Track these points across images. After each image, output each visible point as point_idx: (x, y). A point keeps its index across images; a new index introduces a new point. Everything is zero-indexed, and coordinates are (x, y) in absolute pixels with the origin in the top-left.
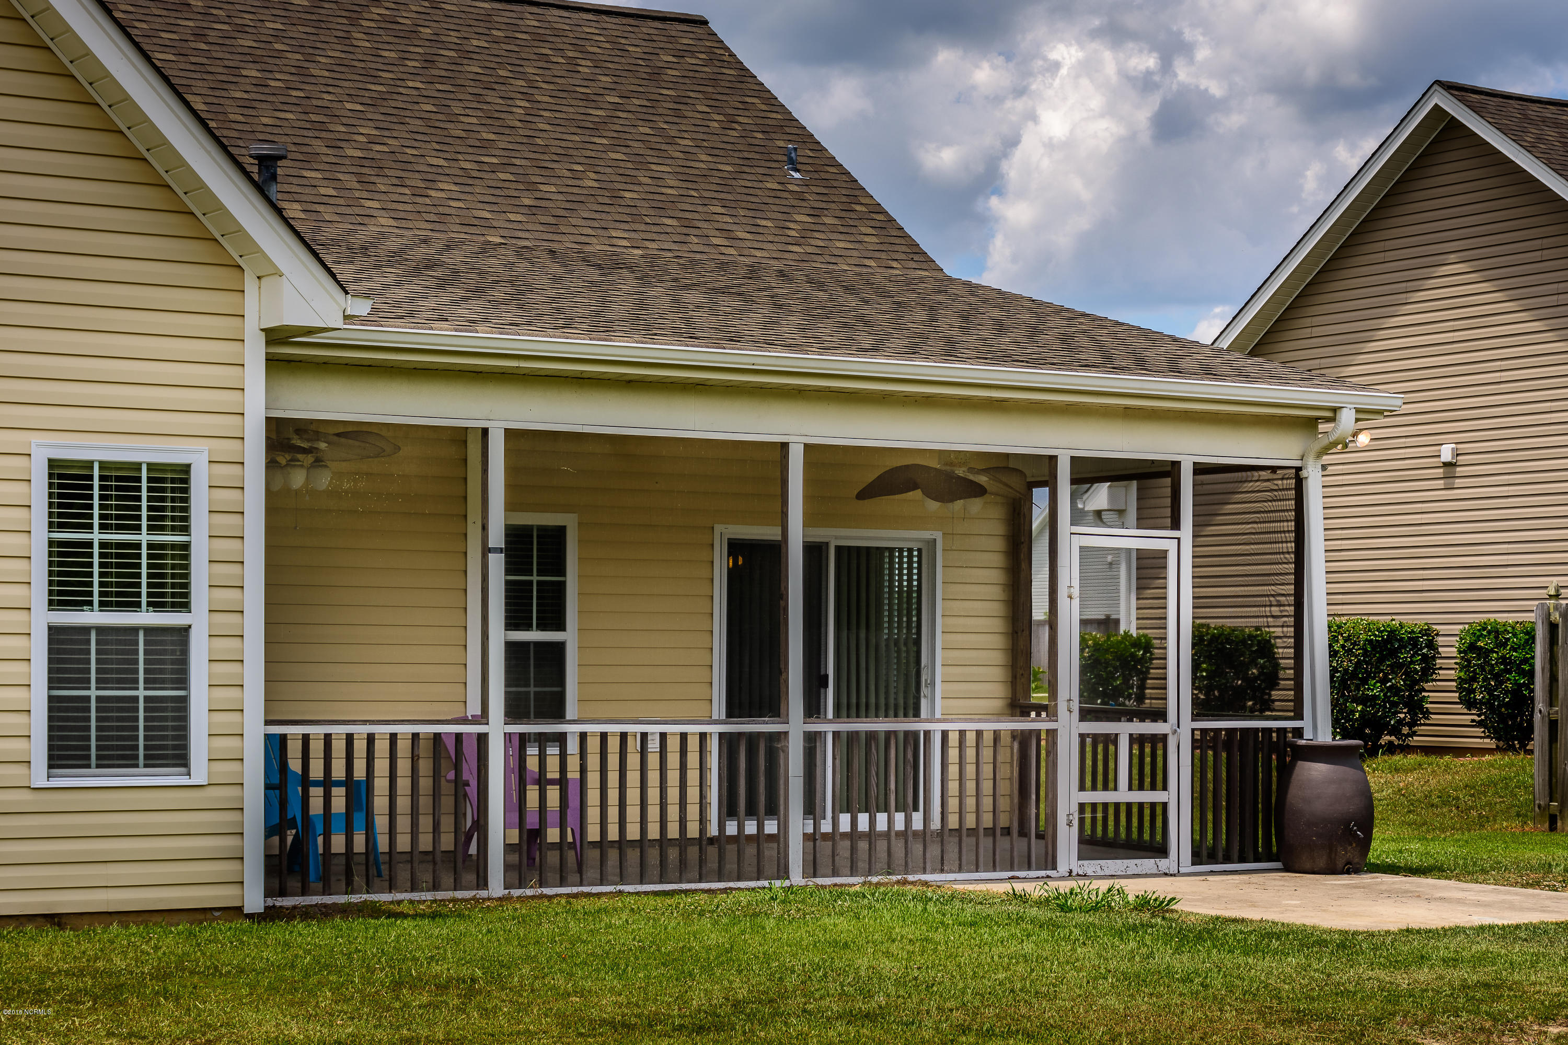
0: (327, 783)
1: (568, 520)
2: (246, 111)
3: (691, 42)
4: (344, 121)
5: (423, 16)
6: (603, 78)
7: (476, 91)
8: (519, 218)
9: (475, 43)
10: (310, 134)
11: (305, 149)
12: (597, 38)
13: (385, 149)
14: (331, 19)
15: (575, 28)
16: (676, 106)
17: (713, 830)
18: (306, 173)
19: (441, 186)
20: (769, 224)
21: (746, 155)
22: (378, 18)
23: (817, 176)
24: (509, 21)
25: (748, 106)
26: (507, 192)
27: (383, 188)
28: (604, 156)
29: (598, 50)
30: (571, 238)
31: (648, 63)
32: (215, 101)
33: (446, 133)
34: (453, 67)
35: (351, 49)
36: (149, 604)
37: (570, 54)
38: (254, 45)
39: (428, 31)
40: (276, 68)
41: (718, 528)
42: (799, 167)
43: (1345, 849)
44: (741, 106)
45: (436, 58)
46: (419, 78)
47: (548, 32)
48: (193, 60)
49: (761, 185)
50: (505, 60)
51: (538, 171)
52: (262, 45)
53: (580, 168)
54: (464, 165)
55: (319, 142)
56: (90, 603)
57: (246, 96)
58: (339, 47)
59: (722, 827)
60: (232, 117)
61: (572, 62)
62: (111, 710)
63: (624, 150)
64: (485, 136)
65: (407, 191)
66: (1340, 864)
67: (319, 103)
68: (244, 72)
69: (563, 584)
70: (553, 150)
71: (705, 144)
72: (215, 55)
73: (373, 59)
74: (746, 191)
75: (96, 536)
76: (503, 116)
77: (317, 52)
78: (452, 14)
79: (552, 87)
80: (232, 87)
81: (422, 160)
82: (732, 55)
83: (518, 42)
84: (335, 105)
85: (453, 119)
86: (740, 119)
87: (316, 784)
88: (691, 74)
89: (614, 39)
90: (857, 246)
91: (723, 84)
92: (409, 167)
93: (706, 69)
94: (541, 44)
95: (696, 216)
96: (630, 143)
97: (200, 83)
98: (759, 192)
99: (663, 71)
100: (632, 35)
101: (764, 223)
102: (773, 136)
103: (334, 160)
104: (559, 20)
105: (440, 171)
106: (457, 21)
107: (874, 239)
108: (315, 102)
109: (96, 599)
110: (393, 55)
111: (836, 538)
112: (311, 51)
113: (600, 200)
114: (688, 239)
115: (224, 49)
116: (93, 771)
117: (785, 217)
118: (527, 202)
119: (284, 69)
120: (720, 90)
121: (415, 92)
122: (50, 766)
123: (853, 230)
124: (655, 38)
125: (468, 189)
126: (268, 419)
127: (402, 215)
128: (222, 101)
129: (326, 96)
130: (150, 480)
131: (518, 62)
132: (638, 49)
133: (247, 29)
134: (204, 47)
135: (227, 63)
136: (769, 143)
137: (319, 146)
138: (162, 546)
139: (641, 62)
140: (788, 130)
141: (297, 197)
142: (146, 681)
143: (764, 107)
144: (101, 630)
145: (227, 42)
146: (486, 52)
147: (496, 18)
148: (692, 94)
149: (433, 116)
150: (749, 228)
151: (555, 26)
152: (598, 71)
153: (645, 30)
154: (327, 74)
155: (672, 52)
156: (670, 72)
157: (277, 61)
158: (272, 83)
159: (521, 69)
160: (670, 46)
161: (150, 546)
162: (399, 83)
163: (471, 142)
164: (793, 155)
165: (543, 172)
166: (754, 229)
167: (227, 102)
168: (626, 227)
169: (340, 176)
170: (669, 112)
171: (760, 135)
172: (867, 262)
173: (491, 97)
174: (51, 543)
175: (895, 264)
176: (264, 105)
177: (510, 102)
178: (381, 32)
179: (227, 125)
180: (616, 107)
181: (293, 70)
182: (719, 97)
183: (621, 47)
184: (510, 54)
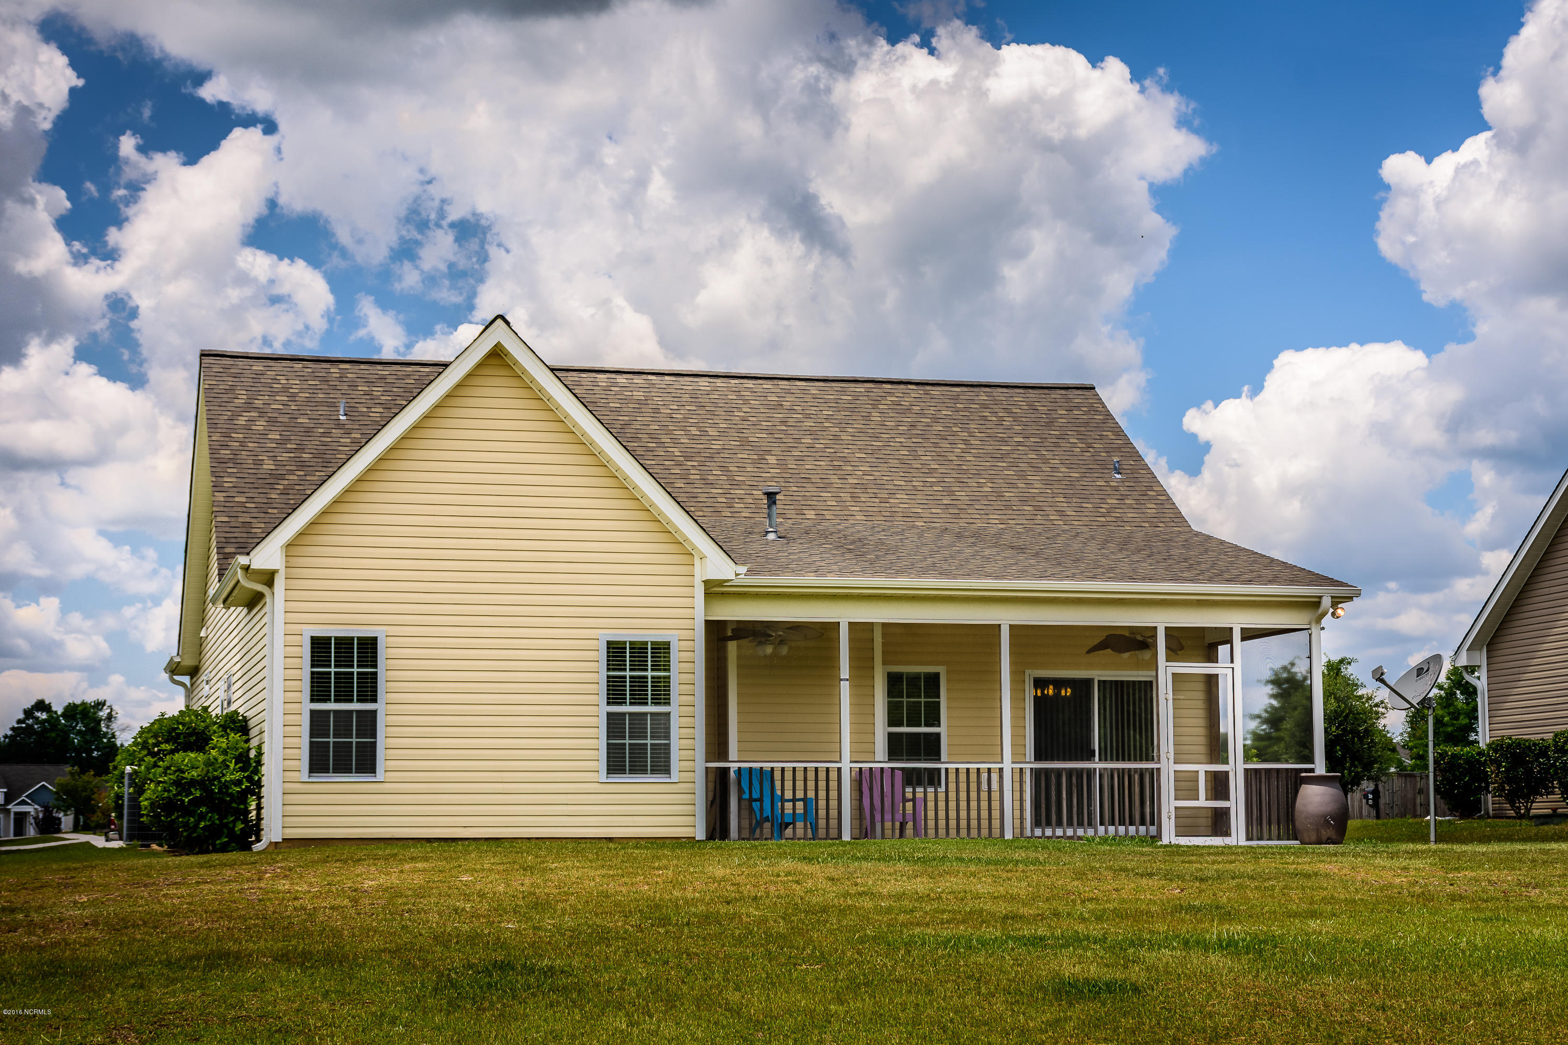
0: (794, 800)
1: (941, 670)
2: (799, 463)
3: (1081, 401)
4: (852, 464)
5: (917, 400)
6: (1016, 427)
7: (935, 441)
8: (938, 511)
9: (944, 413)
10: (831, 472)
11: (826, 481)
12: (1021, 403)
13: (871, 478)
14: (862, 406)
15: (1009, 399)
16: (1057, 440)
17: (1028, 833)
18: (822, 494)
19: (898, 496)
20: (1090, 505)
21: (1091, 466)
22: (890, 403)
23: (1131, 476)
24: (968, 398)
25: (1102, 437)
26: (935, 497)
27: (864, 500)
28: (1001, 473)
29: (1019, 411)
30: (965, 520)
31: (1048, 416)
32: (783, 458)
33: (910, 466)
34: (927, 428)
35: (869, 422)
36: (652, 703)
37: (1001, 415)
38: (813, 425)
39: (918, 408)
40: (822, 437)
41: (1027, 672)
42: (1121, 471)
43: (1326, 831)
44: (1098, 437)
45: (917, 424)
46: (904, 436)
47: (991, 402)
48: (776, 436)
49: (1094, 484)
50: (959, 421)
51: (958, 484)
52: (818, 425)
53: (984, 481)
54: (914, 484)
55: (835, 477)
56: (626, 703)
57: (800, 454)
58: (862, 422)
59: (1032, 831)
60: (790, 466)
61: (1001, 419)
62: (635, 749)
63: (1015, 469)
64: (933, 466)
65: (877, 500)
66: (1324, 839)
67: (841, 455)
68: (803, 441)
69: (939, 703)
70: (971, 472)
71: (1067, 462)
72: (789, 432)
73: (880, 427)
74: (1083, 487)
75: (628, 673)
76: (947, 454)
77: (848, 426)
78: (935, 397)
79: (983, 435)
80: (794, 449)
81: (891, 483)
82: (1104, 407)
83: (971, 410)
84: (850, 455)
85: (917, 457)
86: (1095, 445)
87: (788, 801)
88: (1073, 421)
89: (1031, 403)
90: (1141, 515)
91: (1091, 425)
92: (882, 487)
93: (1085, 417)
94: (985, 410)
95: (1046, 504)
96: (1020, 464)
97: (777, 449)
98: (1091, 488)
99: (1057, 420)
100: (1044, 400)
101: (1087, 505)
102: (1113, 454)
103: (840, 486)
104: (1001, 394)
105: (900, 488)
106: (937, 401)
107: (1154, 511)
108: (838, 455)
109: (628, 701)
110: (893, 424)
111: (1099, 676)
112: (845, 425)
113: (990, 498)
114: (1036, 517)
115: (796, 428)
116: (627, 775)
117: (1102, 501)
118: (945, 502)
119: (826, 437)
120: (1088, 429)
121: (899, 444)
122: (608, 773)
123: (1143, 506)
124: (1058, 400)
125: (913, 497)
126: (706, 621)
127: (870, 513)
128: (786, 458)
129: (846, 451)
130: (652, 649)
131: (967, 422)
132: (1045, 408)
133: (812, 416)
134: (785, 428)
135: (795, 436)
136: (1108, 459)
137: (834, 479)
138: (659, 677)
139: (1044, 416)
140: (1123, 450)
141: (814, 507)
142: (651, 737)
143: (1113, 437)
144: (631, 714)
145: (798, 424)
146: (950, 417)
147: (961, 397)
148: (1069, 433)
149: (906, 457)
150: (1076, 509)
151: (997, 398)
152: (1015, 423)
153: (1053, 396)
154: (850, 438)
155: (1066, 408)
156: (1060, 420)
157: (824, 433)
158: (817, 446)
159: (967, 426)
160: (1066, 404)
161: (653, 677)
162: (891, 440)
163: (924, 471)
164: (1117, 465)
165: (961, 485)
166: (1079, 509)
167: (789, 458)
168: (1000, 512)
169: (842, 495)
170: (1051, 445)
171: (1104, 454)
172: (1143, 524)
173: (944, 444)
174: (608, 677)
175: (1161, 525)
176: (809, 458)
177: (954, 446)
178: (890, 411)
179: (786, 471)
180: (1019, 444)
181: (831, 437)
182: (1086, 433)
183: (1034, 408)
184: (964, 418)
